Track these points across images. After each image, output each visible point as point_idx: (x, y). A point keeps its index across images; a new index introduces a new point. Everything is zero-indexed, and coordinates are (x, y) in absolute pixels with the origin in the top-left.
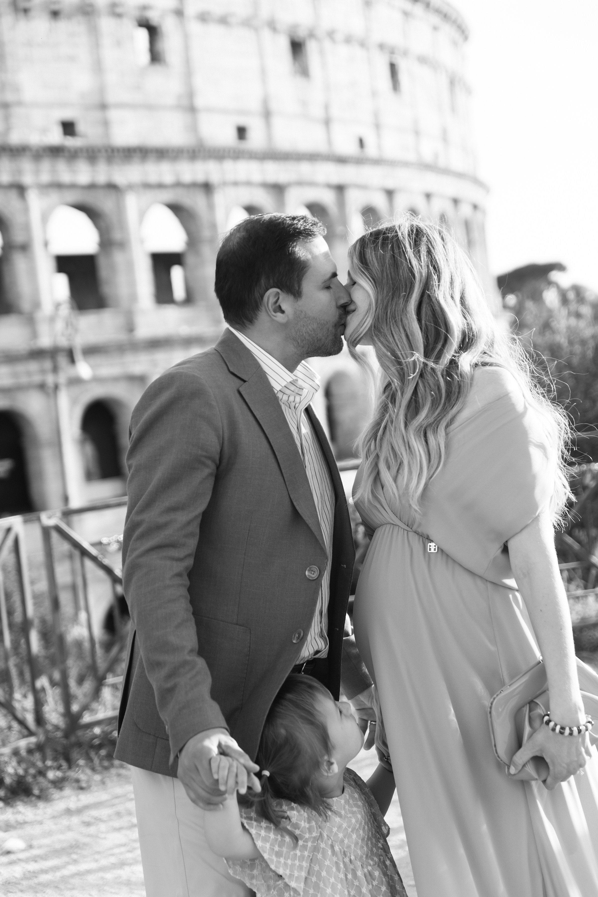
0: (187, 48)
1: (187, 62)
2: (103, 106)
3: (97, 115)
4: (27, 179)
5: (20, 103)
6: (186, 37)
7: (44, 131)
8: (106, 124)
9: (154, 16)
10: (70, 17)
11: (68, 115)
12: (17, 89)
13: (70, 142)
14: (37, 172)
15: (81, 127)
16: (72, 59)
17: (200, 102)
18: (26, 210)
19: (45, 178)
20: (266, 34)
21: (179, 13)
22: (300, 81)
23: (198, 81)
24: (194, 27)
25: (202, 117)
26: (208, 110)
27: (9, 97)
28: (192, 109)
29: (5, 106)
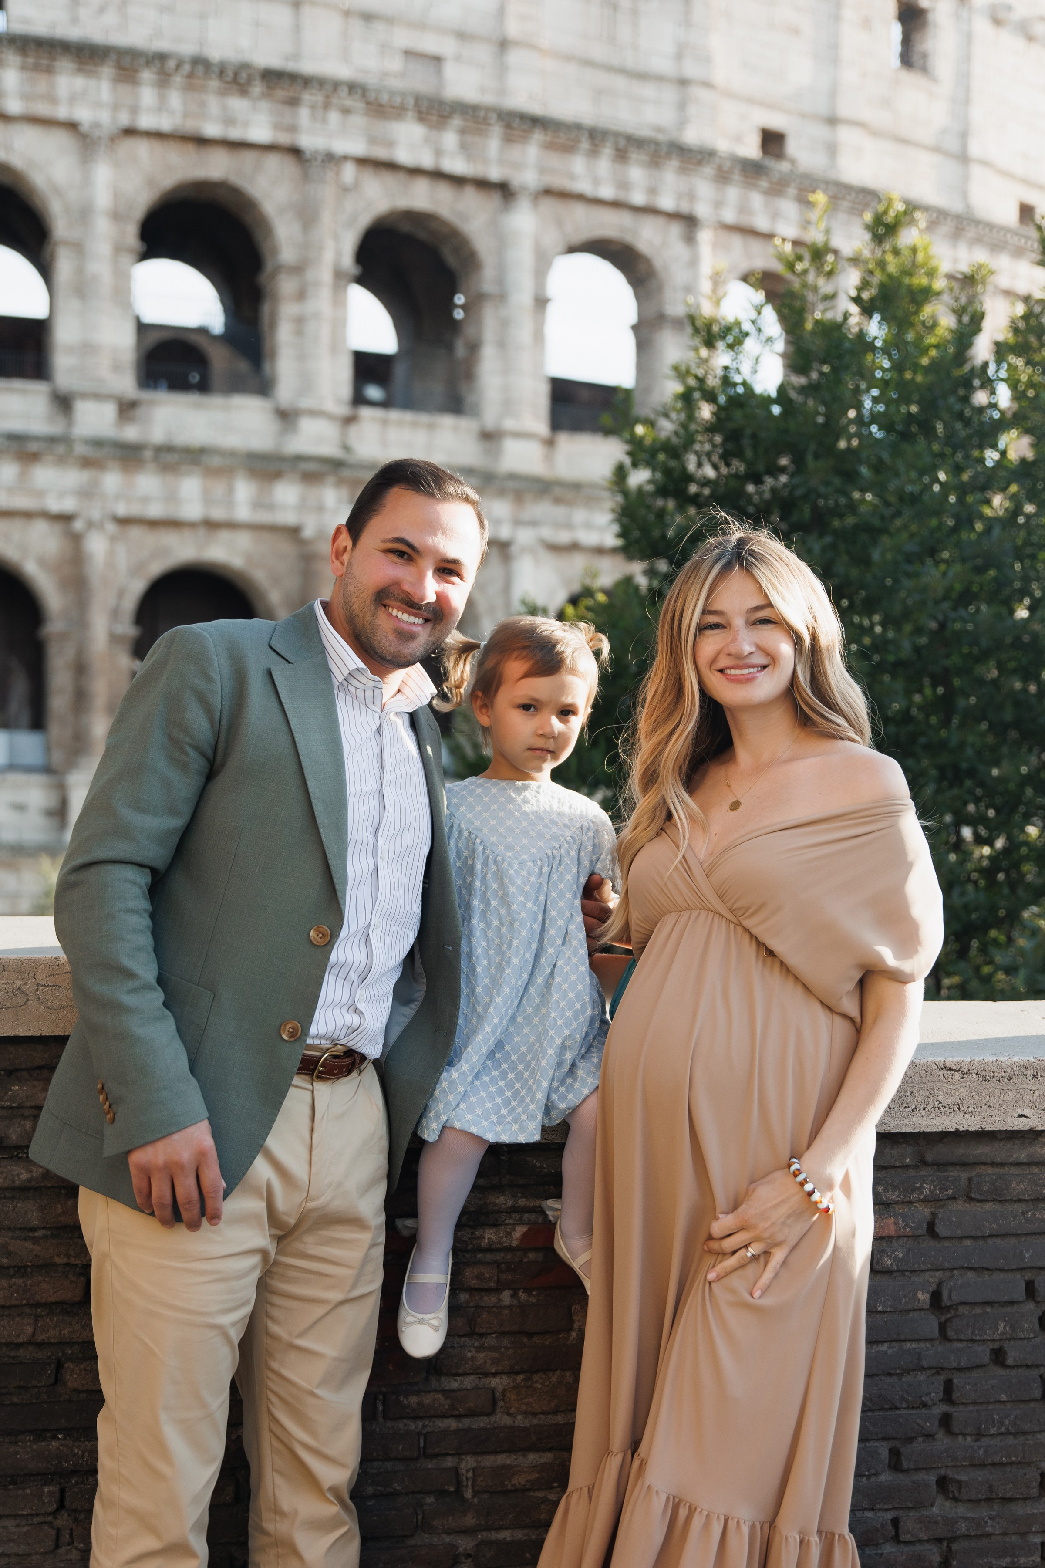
0: (966, 57)
1: (964, 79)
2: (832, 121)
3: (821, 132)
4: (702, 210)
5: (707, 85)
6: (968, 38)
7: (738, 139)
8: (832, 150)
11: (776, 122)
12: (706, 59)
15: (792, 147)
16: (795, 31)
17: (975, 149)
18: (694, 262)
19: (729, 216)
23: (977, 114)
24: (982, 26)
25: (976, 171)
26: (985, 163)
27: (690, 70)
28: (964, 158)
29: (683, 82)
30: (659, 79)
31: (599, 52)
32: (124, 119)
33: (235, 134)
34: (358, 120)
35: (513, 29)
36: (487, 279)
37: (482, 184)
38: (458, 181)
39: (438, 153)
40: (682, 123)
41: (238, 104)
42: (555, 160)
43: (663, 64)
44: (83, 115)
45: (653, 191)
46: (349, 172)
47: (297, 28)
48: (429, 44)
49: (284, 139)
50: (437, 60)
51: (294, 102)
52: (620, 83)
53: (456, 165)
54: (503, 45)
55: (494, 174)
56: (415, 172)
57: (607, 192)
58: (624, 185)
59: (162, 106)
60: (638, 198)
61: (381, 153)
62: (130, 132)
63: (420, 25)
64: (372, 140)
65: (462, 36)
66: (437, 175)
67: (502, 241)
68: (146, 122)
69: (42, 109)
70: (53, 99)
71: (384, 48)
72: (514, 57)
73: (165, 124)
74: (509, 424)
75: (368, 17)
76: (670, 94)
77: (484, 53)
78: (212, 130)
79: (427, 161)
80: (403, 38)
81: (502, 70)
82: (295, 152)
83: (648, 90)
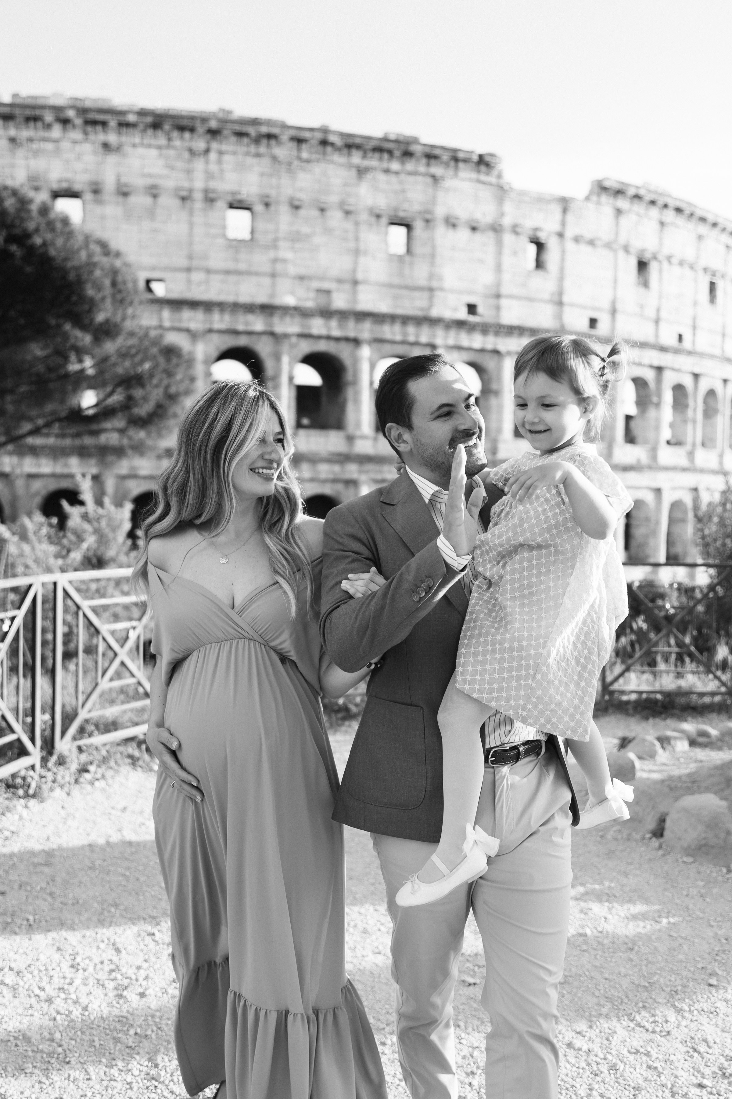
0: (563, 260)
1: (562, 270)
2: (498, 296)
3: (493, 301)
5: (441, 289)
6: (563, 252)
7: (455, 309)
8: (498, 308)
9: (542, 236)
10: (484, 231)
11: (472, 300)
12: (440, 279)
13: (472, 319)
14: (446, 338)
15: (480, 309)
16: (481, 261)
17: (566, 299)
19: (451, 342)
20: (621, 254)
21: (561, 235)
22: (642, 290)
23: (567, 284)
24: (570, 245)
25: (567, 309)
26: (572, 305)
27: (435, 284)
28: (560, 304)
29: (431, 290)
30: (421, 289)
31: (396, 281)
32: (208, 326)
33: (250, 328)
34: (297, 320)
35: (360, 276)
36: (349, 376)
37: (347, 339)
38: (337, 339)
39: (329, 328)
40: (431, 306)
41: (250, 317)
42: (377, 328)
43: (423, 282)
44: (193, 326)
45: (417, 336)
46: (294, 340)
47: (273, 286)
48: (326, 285)
49: (268, 329)
50: (328, 292)
51: (271, 315)
52: (405, 292)
53: (336, 333)
54: (355, 283)
55: (352, 334)
56: (319, 337)
57: (398, 338)
58: (405, 334)
59: (222, 321)
60: (412, 339)
61: (306, 331)
62: (210, 331)
63: (322, 278)
64: (303, 326)
65: (340, 281)
66: (329, 338)
67: (356, 361)
68: (217, 326)
69: (177, 325)
70: (180, 320)
71: (308, 289)
72: (360, 288)
73: (223, 326)
74: (358, 433)
75: (301, 278)
76: (426, 294)
77: (347, 287)
78: (241, 327)
79: (324, 332)
80: (316, 284)
81: (355, 293)
82: (272, 334)
83: (417, 294)
